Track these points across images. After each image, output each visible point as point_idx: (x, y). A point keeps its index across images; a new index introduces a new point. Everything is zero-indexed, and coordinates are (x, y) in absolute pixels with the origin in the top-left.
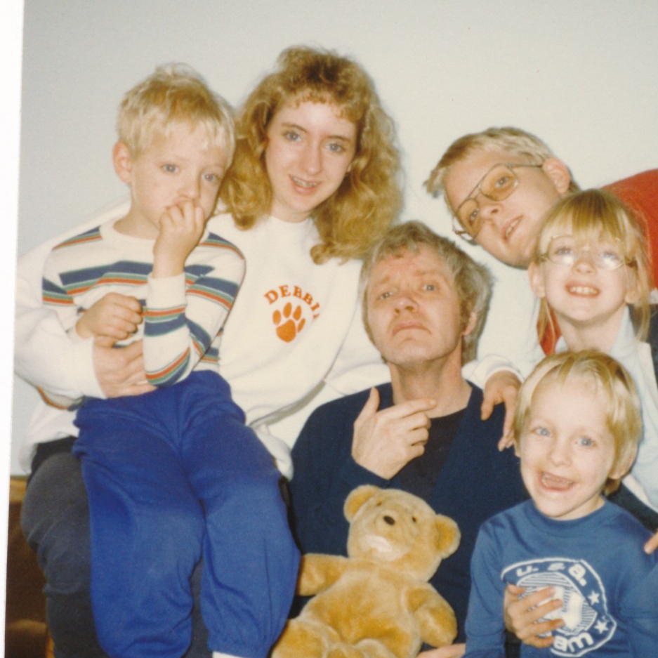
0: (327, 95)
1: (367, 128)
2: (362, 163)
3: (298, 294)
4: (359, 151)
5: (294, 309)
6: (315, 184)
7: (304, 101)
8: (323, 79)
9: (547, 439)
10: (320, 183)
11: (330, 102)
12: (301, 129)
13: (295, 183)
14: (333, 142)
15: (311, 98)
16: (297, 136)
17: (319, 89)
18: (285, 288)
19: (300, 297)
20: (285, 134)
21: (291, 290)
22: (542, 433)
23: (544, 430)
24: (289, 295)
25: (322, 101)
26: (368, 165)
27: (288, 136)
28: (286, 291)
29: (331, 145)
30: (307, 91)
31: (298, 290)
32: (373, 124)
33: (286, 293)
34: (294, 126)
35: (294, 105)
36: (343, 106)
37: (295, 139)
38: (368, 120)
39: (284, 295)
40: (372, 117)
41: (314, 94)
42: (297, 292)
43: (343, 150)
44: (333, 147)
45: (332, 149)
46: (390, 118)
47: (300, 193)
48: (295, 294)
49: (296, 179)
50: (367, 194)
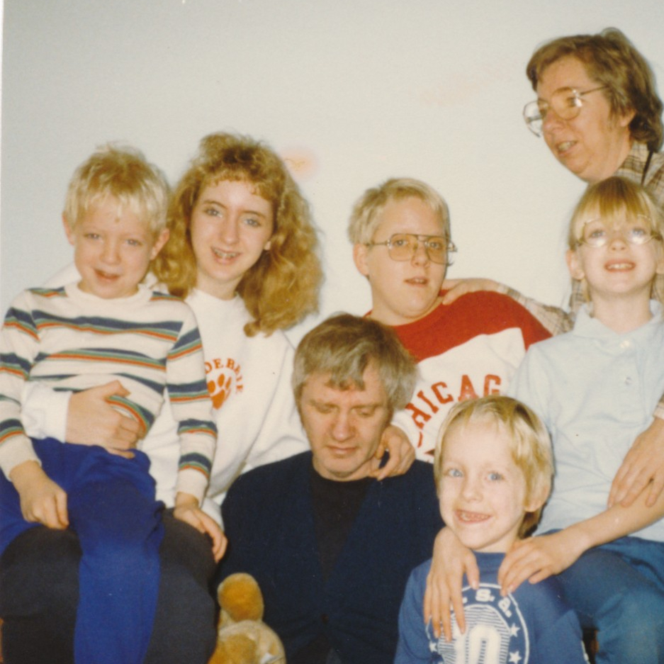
0: (242, 174)
1: (282, 207)
2: (281, 238)
3: (231, 366)
4: (276, 229)
5: (226, 380)
6: (234, 255)
7: (222, 180)
8: (239, 160)
9: (459, 479)
10: (239, 254)
11: (245, 180)
12: (219, 204)
13: (216, 255)
14: (250, 216)
15: (227, 177)
16: (217, 212)
17: (234, 169)
18: (217, 361)
19: (232, 368)
20: (206, 211)
21: (224, 362)
22: (455, 475)
23: (457, 471)
24: (222, 366)
25: (238, 179)
26: (286, 242)
27: (210, 212)
28: (219, 363)
29: (248, 221)
30: (224, 172)
31: (231, 362)
32: (287, 204)
33: (219, 366)
34: (214, 202)
35: (214, 184)
36: (257, 184)
37: (216, 215)
38: (282, 202)
39: (217, 367)
40: (287, 198)
41: (230, 174)
42: (230, 363)
43: (259, 225)
44: (251, 222)
45: (249, 223)
46: (305, 201)
47: (220, 264)
48: (228, 366)
49: (216, 250)
50: (288, 266)
